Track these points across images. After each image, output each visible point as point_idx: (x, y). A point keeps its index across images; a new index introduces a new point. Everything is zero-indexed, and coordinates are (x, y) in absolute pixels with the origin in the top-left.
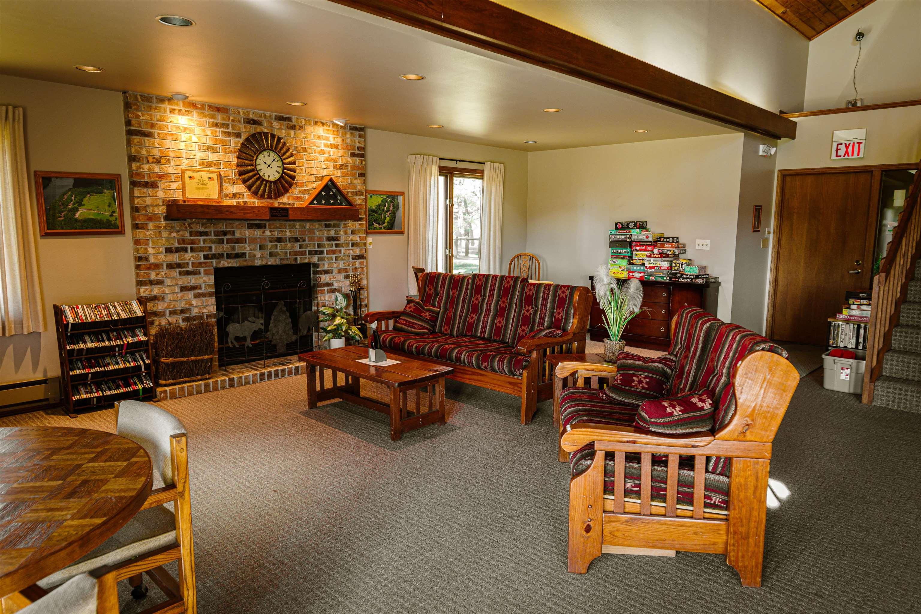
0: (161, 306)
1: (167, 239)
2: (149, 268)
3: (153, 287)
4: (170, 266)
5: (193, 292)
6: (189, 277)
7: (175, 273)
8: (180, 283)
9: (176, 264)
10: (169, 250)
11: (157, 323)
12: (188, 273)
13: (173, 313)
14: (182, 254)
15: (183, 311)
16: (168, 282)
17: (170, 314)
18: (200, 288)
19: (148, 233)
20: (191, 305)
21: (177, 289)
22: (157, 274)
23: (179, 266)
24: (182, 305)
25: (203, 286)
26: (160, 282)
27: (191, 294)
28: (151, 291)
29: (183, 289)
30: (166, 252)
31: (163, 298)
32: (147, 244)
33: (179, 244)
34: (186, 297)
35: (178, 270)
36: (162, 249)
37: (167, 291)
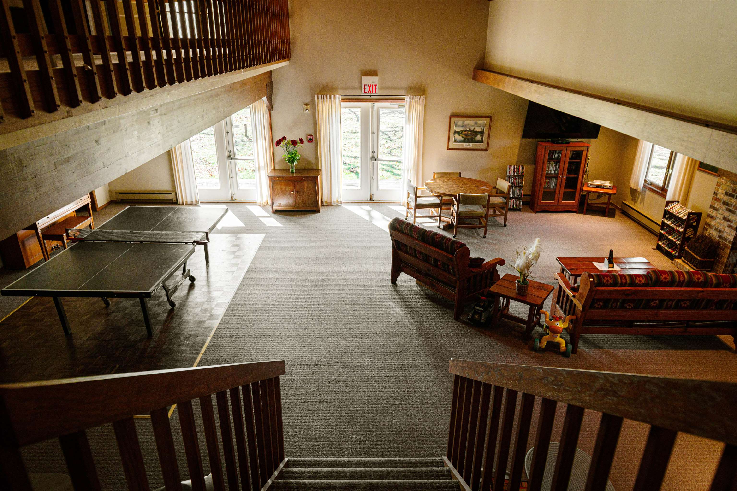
0: (713, 223)
1: (729, 186)
2: (716, 200)
3: (714, 211)
4: (725, 203)
5: (729, 223)
6: (730, 213)
7: (724, 207)
8: (725, 215)
9: (727, 202)
10: (726, 194)
11: (708, 231)
12: (730, 211)
13: (716, 229)
14: (731, 198)
15: (720, 231)
16: (720, 211)
17: (715, 229)
18: (732, 223)
19: (722, 180)
20: (724, 230)
21: (722, 218)
22: (718, 205)
23: (727, 204)
24: (721, 228)
25: (734, 222)
26: (717, 210)
27: (726, 223)
28: (713, 213)
29: (725, 219)
30: (725, 194)
31: (715, 219)
32: (719, 186)
33: (732, 192)
34: (724, 224)
35: (727, 206)
36: (724, 192)
37: (718, 216)
